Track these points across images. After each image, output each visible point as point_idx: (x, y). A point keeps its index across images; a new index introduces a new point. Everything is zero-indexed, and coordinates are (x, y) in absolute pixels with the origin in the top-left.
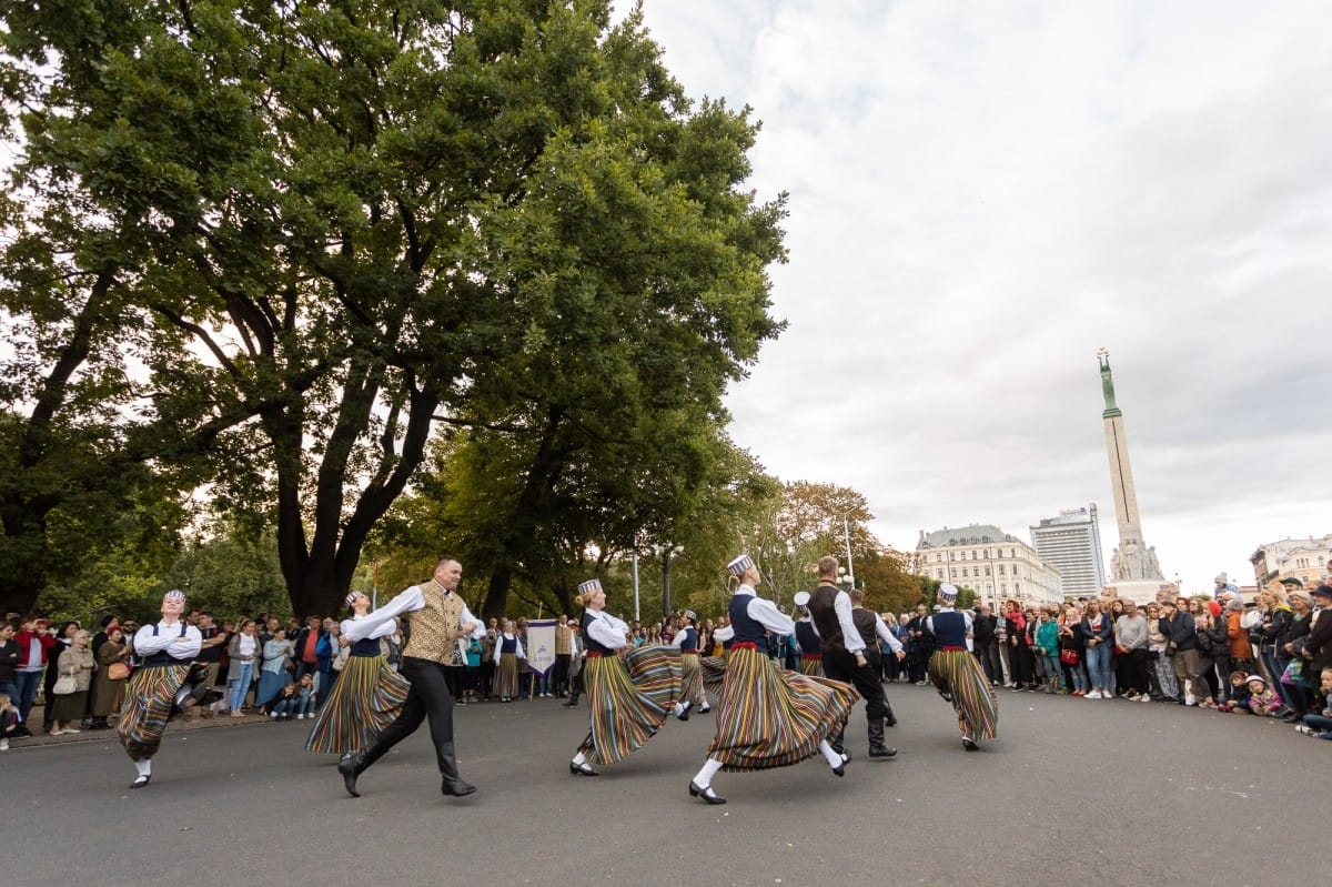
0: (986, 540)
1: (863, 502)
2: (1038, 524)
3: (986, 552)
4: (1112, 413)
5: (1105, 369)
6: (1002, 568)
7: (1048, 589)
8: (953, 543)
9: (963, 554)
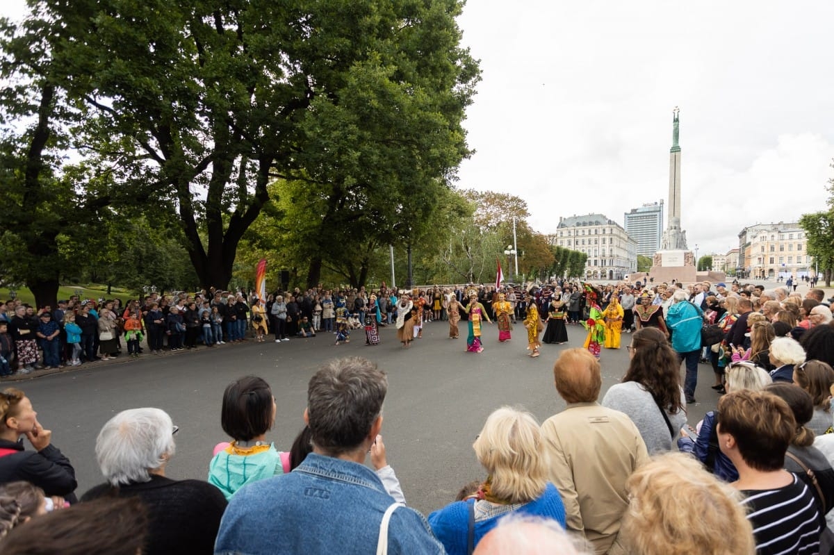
0: (597, 223)
1: (525, 206)
2: (629, 212)
3: (596, 231)
4: (676, 150)
5: (676, 120)
6: (604, 240)
7: (628, 252)
8: (578, 224)
9: (583, 231)
